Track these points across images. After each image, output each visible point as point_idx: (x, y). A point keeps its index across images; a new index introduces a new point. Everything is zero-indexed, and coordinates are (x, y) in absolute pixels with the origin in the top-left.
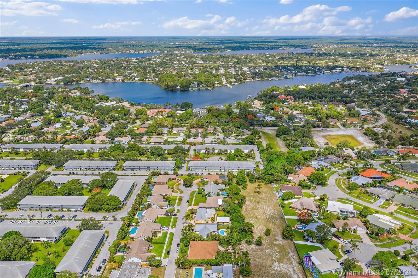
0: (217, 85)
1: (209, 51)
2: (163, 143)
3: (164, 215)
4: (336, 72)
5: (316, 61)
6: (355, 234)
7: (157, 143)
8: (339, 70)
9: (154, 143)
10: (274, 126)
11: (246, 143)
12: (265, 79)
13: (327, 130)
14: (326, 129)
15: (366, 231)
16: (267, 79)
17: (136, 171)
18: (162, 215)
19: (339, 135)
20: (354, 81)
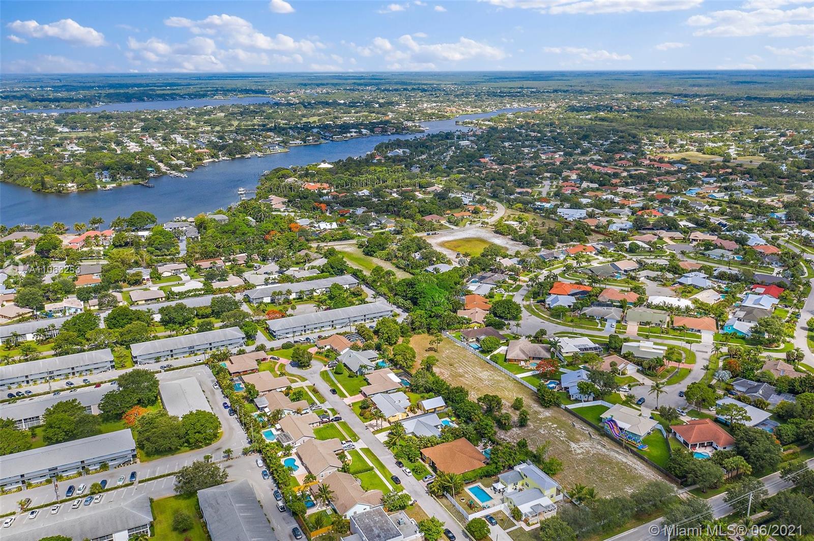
0: (152, 175)
1: (58, 106)
2: (164, 299)
3: (318, 424)
4: (352, 136)
5: (302, 119)
6: (625, 376)
7: (151, 300)
8: (355, 132)
9: (144, 302)
10: (346, 239)
11: (332, 274)
12: (237, 156)
13: (435, 234)
14: (434, 232)
15: (636, 368)
16: (240, 156)
17: (167, 360)
18: (315, 425)
19: (461, 240)
20: (402, 150)
